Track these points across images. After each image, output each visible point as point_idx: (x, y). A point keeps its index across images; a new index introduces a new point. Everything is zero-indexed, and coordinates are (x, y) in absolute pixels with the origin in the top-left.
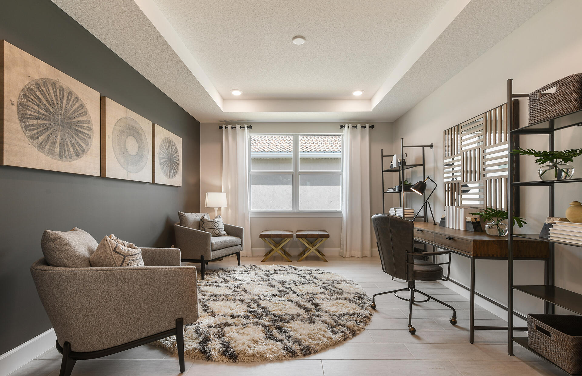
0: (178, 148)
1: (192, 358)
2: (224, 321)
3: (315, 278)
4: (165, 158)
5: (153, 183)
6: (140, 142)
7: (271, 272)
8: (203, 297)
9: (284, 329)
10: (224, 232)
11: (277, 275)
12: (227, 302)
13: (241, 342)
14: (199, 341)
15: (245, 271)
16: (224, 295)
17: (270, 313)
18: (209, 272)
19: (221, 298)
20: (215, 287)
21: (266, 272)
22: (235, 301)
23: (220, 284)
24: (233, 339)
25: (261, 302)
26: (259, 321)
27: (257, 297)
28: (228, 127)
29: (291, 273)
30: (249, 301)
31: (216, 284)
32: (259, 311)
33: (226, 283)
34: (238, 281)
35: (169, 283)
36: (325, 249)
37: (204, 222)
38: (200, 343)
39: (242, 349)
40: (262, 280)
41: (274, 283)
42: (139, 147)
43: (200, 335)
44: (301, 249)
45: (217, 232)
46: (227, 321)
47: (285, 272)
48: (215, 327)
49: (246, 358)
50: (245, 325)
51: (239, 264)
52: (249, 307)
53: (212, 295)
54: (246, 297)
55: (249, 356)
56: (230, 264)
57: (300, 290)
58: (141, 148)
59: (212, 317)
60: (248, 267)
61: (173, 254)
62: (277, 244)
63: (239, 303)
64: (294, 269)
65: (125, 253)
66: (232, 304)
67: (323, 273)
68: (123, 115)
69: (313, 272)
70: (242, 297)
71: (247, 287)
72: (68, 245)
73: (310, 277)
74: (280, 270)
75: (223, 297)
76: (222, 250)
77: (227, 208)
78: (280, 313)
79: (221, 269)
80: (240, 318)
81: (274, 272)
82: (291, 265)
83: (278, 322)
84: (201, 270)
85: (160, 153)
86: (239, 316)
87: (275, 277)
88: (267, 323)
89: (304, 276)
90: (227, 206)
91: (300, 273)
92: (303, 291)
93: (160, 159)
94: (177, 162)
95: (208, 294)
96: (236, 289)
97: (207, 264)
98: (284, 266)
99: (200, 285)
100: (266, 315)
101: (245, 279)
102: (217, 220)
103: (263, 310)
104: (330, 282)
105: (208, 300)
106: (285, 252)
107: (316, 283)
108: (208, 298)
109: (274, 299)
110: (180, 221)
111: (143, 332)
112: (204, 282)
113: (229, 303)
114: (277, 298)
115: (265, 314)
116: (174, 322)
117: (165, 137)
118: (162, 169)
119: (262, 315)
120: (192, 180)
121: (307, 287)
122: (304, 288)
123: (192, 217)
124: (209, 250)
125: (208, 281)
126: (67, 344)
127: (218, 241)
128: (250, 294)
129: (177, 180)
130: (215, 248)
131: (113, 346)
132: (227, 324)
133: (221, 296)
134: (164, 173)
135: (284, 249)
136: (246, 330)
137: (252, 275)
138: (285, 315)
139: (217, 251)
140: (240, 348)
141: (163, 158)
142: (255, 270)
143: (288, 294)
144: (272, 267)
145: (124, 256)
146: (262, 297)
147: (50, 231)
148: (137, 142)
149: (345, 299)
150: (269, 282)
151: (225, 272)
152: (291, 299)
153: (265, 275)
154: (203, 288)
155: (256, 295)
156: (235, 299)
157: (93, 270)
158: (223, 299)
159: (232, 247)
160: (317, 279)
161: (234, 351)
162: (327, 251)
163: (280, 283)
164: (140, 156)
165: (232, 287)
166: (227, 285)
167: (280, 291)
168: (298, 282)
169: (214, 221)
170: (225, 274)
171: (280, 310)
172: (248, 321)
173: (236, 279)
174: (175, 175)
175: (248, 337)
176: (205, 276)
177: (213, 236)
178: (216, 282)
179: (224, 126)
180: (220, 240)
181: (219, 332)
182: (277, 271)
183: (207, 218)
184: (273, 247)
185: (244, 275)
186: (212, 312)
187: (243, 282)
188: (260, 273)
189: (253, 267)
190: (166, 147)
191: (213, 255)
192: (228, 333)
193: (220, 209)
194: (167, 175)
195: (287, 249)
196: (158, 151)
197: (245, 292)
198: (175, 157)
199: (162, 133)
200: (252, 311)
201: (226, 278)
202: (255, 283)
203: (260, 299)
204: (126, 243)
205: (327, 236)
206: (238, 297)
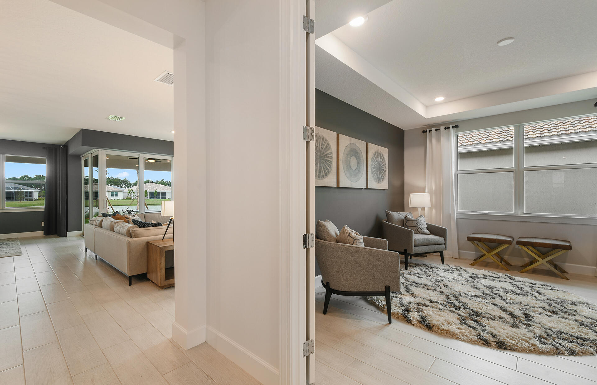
0: (385, 158)
1: (396, 317)
2: (423, 303)
3: (537, 292)
4: (376, 168)
5: (367, 189)
6: (359, 159)
7: (478, 276)
8: (406, 282)
9: (481, 323)
10: (427, 231)
11: (485, 280)
12: (427, 290)
13: (437, 319)
14: (402, 309)
15: (449, 270)
16: (424, 285)
17: (468, 308)
18: (412, 265)
19: (422, 286)
20: (417, 277)
21: (472, 275)
22: (434, 291)
23: (422, 276)
24: (429, 315)
25: (460, 298)
26: (456, 311)
27: (457, 293)
28: (431, 131)
29: (505, 281)
30: (448, 294)
31: (418, 275)
32: (457, 303)
33: (427, 276)
34: (439, 277)
35: (381, 260)
36: (567, 264)
37: (407, 221)
38: (403, 310)
39: (437, 324)
40: (466, 281)
41: (479, 286)
42: (358, 163)
43: (403, 306)
44: (527, 260)
45: (420, 230)
46: (425, 303)
47: (497, 279)
48: (414, 304)
49: (439, 331)
50: (441, 309)
51: (443, 263)
52: (448, 298)
53: (413, 283)
54: (446, 291)
55: (442, 330)
56: (433, 261)
57: (511, 299)
58: (359, 164)
59: (413, 297)
60: (452, 267)
61: (383, 243)
62: (491, 249)
63: (439, 293)
64: (510, 279)
65: (354, 237)
66: (432, 293)
67: (552, 289)
68: (348, 143)
69: (537, 286)
70: (441, 290)
71: (448, 283)
72: (327, 229)
73: (531, 290)
74: (490, 276)
75: (423, 286)
76: (424, 247)
77: (430, 209)
78: (479, 310)
79: (424, 264)
80: (437, 304)
81: (482, 276)
82: (507, 274)
83: (476, 317)
84: (404, 261)
85: (372, 165)
86: (437, 302)
87: (483, 281)
88: (463, 314)
89: (522, 288)
90: (430, 206)
91: (516, 283)
92: (514, 300)
93: (372, 169)
94: (385, 169)
95: (410, 281)
96: (437, 283)
97: (411, 258)
98: (497, 273)
99: (404, 273)
100: (464, 309)
101: (447, 277)
102: (420, 219)
103: (461, 304)
104: (559, 300)
105: (410, 285)
106: (502, 260)
107: (537, 297)
108: (410, 283)
109: (475, 299)
110: (387, 218)
111: (366, 288)
112: (407, 272)
113: (429, 291)
114: (480, 299)
115: (462, 307)
116: (384, 287)
117: (375, 151)
118: (373, 176)
119: (460, 307)
120: (397, 183)
121: (522, 297)
122: (517, 298)
123: (397, 215)
124: (412, 245)
125: (411, 272)
126: (328, 283)
127: (420, 238)
128: (451, 289)
129: (385, 185)
130: (417, 244)
131: (349, 291)
132: (424, 305)
133: (421, 284)
134: (375, 179)
135: (502, 256)
136: (442, 313)
137: (456, 275)
138: (484, 313)
139: (420, 247)
140: (436, 323)
141: (374, 168)
142: (459, 271)
143: (493, 298)
144: (480, 272)
145: (354, 239)
146: (463, 295)
147: (320, 221)
148: (357, 159)
149: (576, 321)
150: (474, 284)
151: (427, 268)
152: (497, 304)
153: (470, 277)
154: (406, 275)
155: (456, 292)
156: (435, 290)
157: (340, 245)
158: (423, 287)
159: (434, 246)
160: (540, 294)
161: (429, 323)
162: (568, 266)
163: (487, 287)
164: (358, 169)
165: (433, 280)
166: (428, 277)
167: (484, 294)
168: (510, 291)
169: (417, 220)
170: (427, 269)
171: (480, 309)
172: (444, 308)
173: (438, 275)
174: (382, 181)
175: (444, 318)
176: (408, 268)
177: (415, 234)
178: (418, 273)
179: (428, 130)
180: (422, 238)
181: (418, 308)
182: (486, 276)
183: (411, 217)
184: (485, 252)
185: (447, 273)
186: (413, 294)
187: (444, 279)
188: (465, 275)
189: (458, 268)
190: (376, 159)
191: (415, 250)
192: (426, 310)
193: (423, 209)
194: (376, 181)
195: (506, 257)
196: (370, 164)
197: (445, 287)
198: (383, 165)
199: (374, 148)
200: (450, 302)
201: (428, 272)
202: (457, 282)
203: (460, 295)
204: (354, 231)
205: (570, 248)
206: (438, 289)
